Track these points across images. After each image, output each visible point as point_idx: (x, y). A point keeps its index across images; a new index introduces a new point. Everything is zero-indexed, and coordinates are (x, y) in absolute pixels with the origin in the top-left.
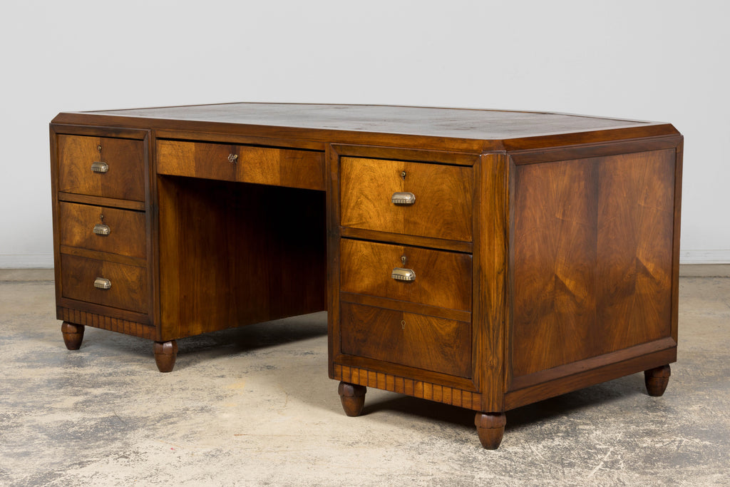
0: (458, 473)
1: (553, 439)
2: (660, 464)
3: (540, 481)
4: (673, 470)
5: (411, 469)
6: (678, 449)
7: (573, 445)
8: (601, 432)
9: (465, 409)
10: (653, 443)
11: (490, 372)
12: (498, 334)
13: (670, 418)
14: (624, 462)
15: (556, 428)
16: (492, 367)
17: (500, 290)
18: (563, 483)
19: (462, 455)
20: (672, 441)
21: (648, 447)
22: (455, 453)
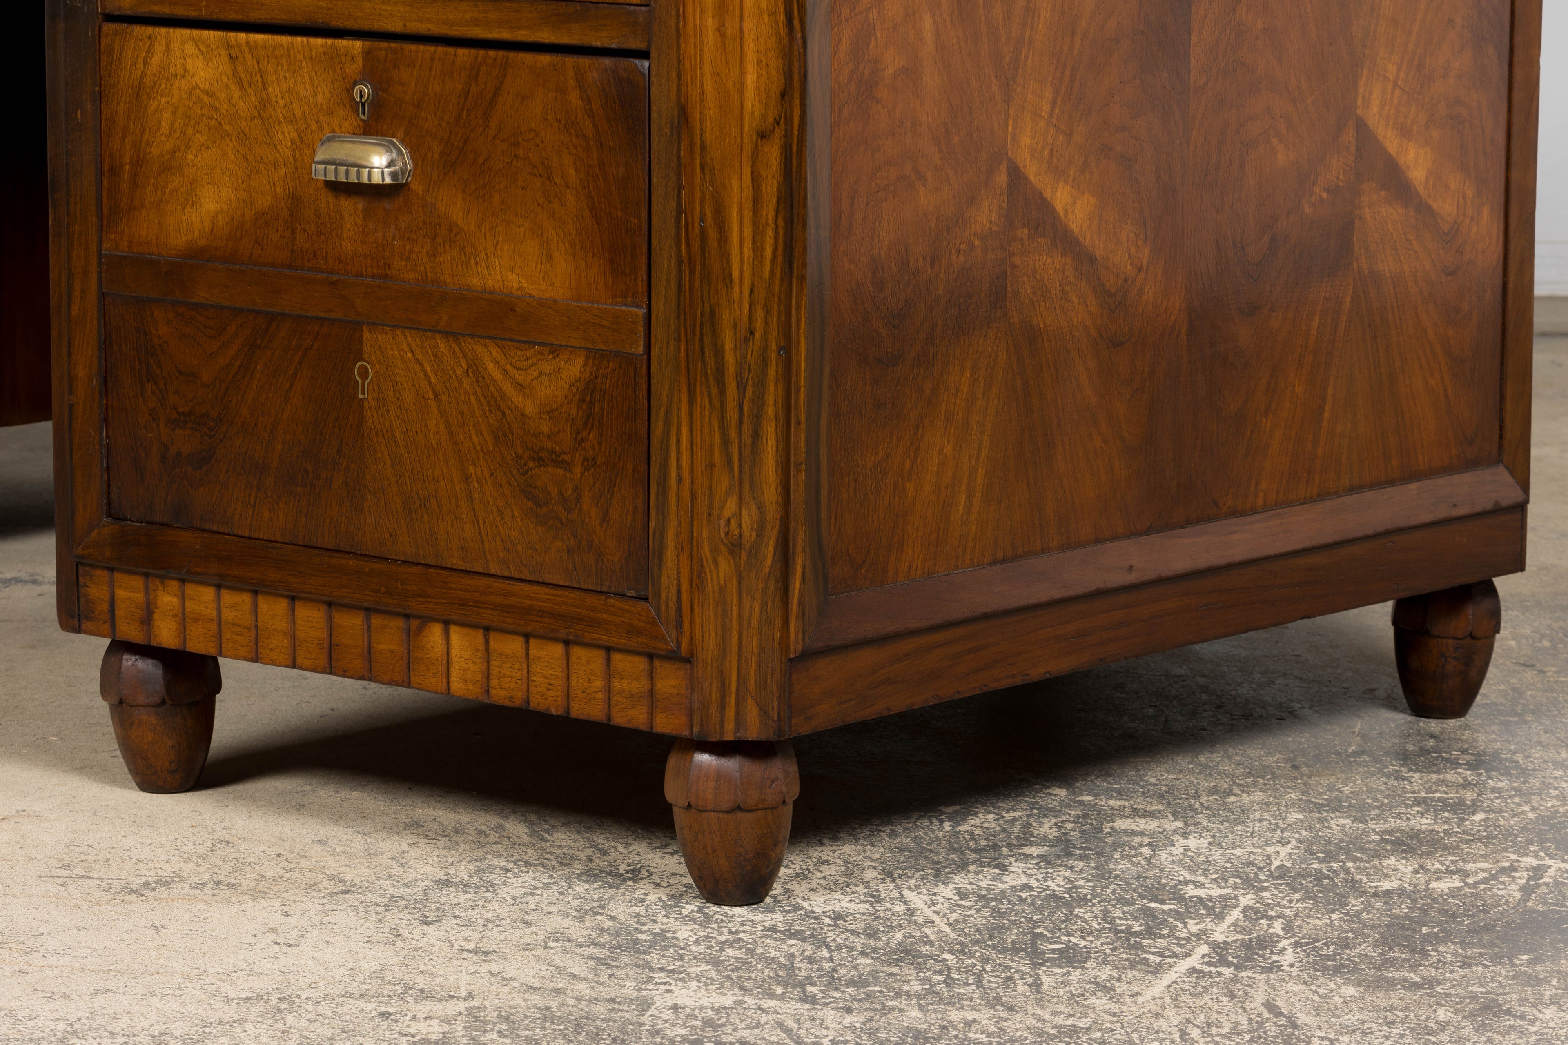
0: (582, 988)
1: (1003, 868)
2: (1448, 950)
3: (932, 1017)
4: (1504, 971)
5: (379, 974)
6: (1525, 900)
7: (1086, 886)
8: (1204, 843)
9: (619, 729)
10: (1421, 878)
11: (725, 566)
12: (759, 403)
13: (1493, 790)
14: (1297, 944)
15: (1017, 829)
16: (735, 547)
17: (769, 211)
18: (1030, 1021)
19: (608, 924)
20: (1503, 870)
21: (1401, 893)
22: (581, 919)
